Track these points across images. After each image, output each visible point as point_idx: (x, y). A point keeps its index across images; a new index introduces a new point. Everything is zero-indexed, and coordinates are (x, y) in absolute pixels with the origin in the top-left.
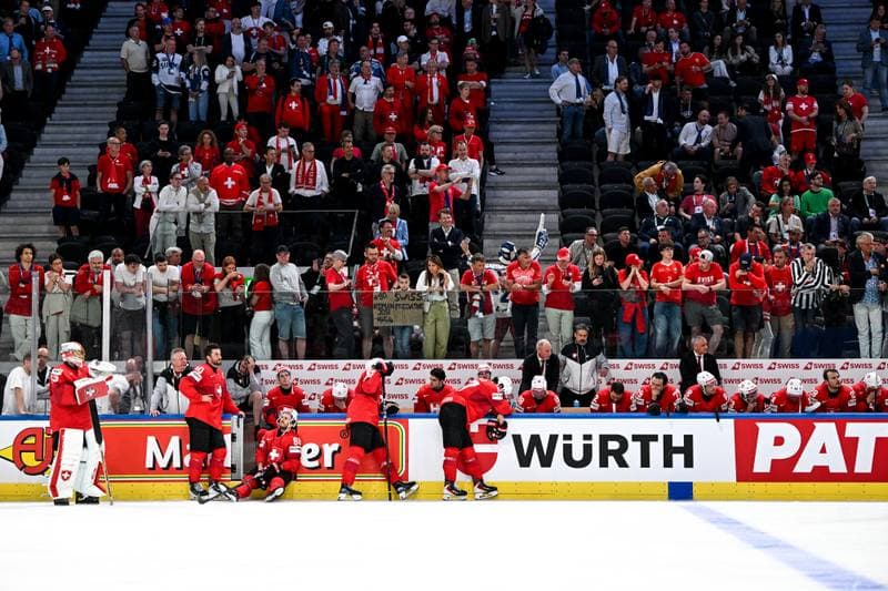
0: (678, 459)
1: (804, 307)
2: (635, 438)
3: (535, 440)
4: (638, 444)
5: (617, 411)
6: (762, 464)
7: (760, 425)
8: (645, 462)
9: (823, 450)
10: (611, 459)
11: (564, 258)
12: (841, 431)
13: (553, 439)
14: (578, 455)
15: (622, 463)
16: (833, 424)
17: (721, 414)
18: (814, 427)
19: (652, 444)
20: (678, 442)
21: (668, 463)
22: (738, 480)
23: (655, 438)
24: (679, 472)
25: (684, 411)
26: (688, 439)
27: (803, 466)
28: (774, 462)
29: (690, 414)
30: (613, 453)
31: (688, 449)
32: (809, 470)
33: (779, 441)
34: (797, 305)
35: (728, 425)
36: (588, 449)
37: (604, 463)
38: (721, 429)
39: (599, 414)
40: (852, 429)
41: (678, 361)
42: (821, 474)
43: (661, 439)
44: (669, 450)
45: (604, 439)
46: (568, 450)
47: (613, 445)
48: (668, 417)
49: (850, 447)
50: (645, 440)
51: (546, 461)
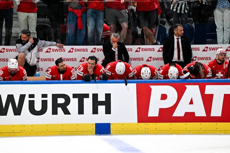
0: (102, 109)
1: (178, 12)
2: (75, 96)
3: (10, 98)
4: (77, 99)
5: (63, 79)
6: (153, 112)
7: (152, 87)
8: (81, 111)
9: (191, 103)
10: (59, 110)
12: (202, 90)
13: (22, 97)
14: (38, 107)
15: (67, 112)
16: (197, 87)
17: (128, 80)
18: (186, 88)
19: (85, 99)
20: (102, 98)
21: (95, 111)
22: (138, 122)
23: (87, 96)
24: (102, 117)
25: (105, 79)
26: (108, 96)
27: (179, 113)
28: (161, 110)
29: (109, 81)
30: (61, 105)
31: (107, 102)
32: (182, 115)
33: (164, 97)
34: (174, 10)
35: (132, 87)
36: (44, 104)
37: (55, 112)
38: (128, 89)
39: (52, 81)
40: (209, 89)
41: (101, 47)
42: (190, 117)
43: (91, 96)
44: (96, 103)
45: (55, 97)
46: (32, 104)
47: (61, 101)
48: (96, 82)
49: (208, 100)
50: (81, 97)
51: (17, 112)
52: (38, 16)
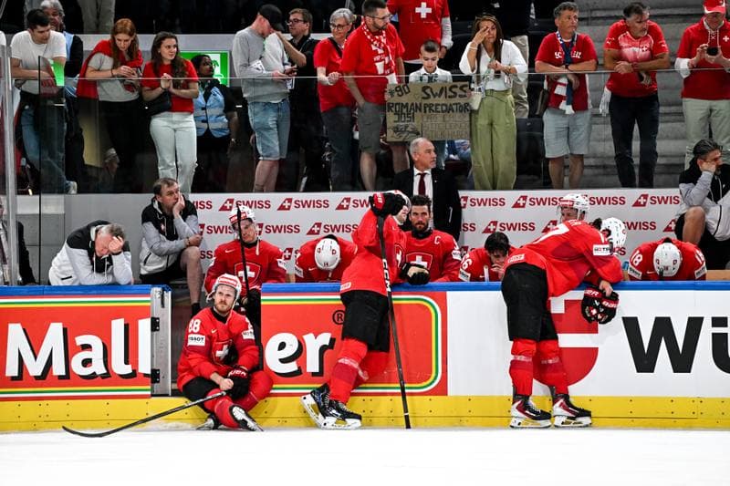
3: (663, 326)
11: (716, 10)
13: (694, 325)
46: (720, 342)
51: (682, 362)
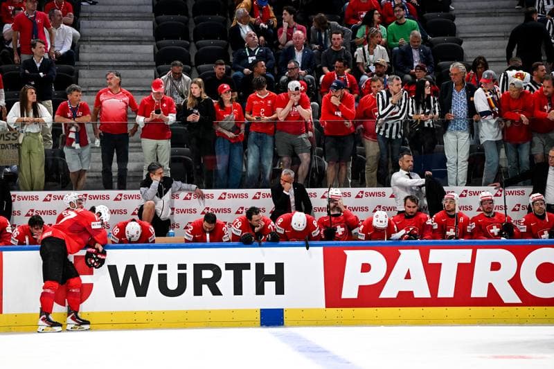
0: (270, 286)
1: (387, 136)
2: (228, 267)
3: (131, 270)
4: (231, 272)
5: (211, 241)
6: (350, 291)
7: (348, 252)
8: (238, 290)
9: (408, 276)
10: (205, 288)
11: (158, 91)
12: (425, 257)
13: (148, 269)
14: (172, 284)
15: (216, 292)
16: (417, 252)
17: (310, 243)
18: (400, 254)
19: (244, 272)
20: (270, 270)
21: (260, 291)
22: (327, 306)
23: (247, 266)
24: (270, 299)
26: (280, 267)
27: (389, 292)
28: (361, 288)
29: (281, 243)
30: (207, 281)
31: (279, 277)
32: (394, 295)
33: (366, 268)
34: (381, 134)
35: (317, 253)
36: (182, 279)
37: (198, 292)
38: (311, 256)
39: (194, 244)
40: (435, 256)
41: (268, 191)
42: (406, 299)
43: (253, 267)
44: (261, 278)
45: (198, 268)
46: (163, 279)
47: (207, 274)
48: (260, 246)
49: (433, 273)
50: (238, 269)
51: (141, 291)
52: (173, 145)
